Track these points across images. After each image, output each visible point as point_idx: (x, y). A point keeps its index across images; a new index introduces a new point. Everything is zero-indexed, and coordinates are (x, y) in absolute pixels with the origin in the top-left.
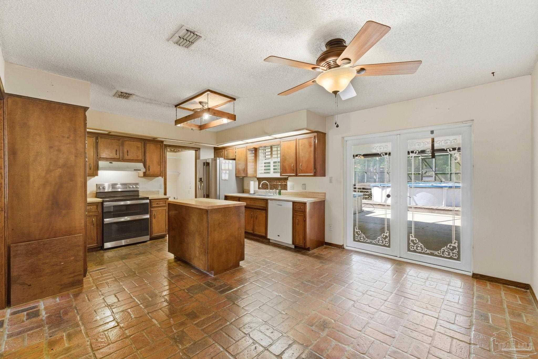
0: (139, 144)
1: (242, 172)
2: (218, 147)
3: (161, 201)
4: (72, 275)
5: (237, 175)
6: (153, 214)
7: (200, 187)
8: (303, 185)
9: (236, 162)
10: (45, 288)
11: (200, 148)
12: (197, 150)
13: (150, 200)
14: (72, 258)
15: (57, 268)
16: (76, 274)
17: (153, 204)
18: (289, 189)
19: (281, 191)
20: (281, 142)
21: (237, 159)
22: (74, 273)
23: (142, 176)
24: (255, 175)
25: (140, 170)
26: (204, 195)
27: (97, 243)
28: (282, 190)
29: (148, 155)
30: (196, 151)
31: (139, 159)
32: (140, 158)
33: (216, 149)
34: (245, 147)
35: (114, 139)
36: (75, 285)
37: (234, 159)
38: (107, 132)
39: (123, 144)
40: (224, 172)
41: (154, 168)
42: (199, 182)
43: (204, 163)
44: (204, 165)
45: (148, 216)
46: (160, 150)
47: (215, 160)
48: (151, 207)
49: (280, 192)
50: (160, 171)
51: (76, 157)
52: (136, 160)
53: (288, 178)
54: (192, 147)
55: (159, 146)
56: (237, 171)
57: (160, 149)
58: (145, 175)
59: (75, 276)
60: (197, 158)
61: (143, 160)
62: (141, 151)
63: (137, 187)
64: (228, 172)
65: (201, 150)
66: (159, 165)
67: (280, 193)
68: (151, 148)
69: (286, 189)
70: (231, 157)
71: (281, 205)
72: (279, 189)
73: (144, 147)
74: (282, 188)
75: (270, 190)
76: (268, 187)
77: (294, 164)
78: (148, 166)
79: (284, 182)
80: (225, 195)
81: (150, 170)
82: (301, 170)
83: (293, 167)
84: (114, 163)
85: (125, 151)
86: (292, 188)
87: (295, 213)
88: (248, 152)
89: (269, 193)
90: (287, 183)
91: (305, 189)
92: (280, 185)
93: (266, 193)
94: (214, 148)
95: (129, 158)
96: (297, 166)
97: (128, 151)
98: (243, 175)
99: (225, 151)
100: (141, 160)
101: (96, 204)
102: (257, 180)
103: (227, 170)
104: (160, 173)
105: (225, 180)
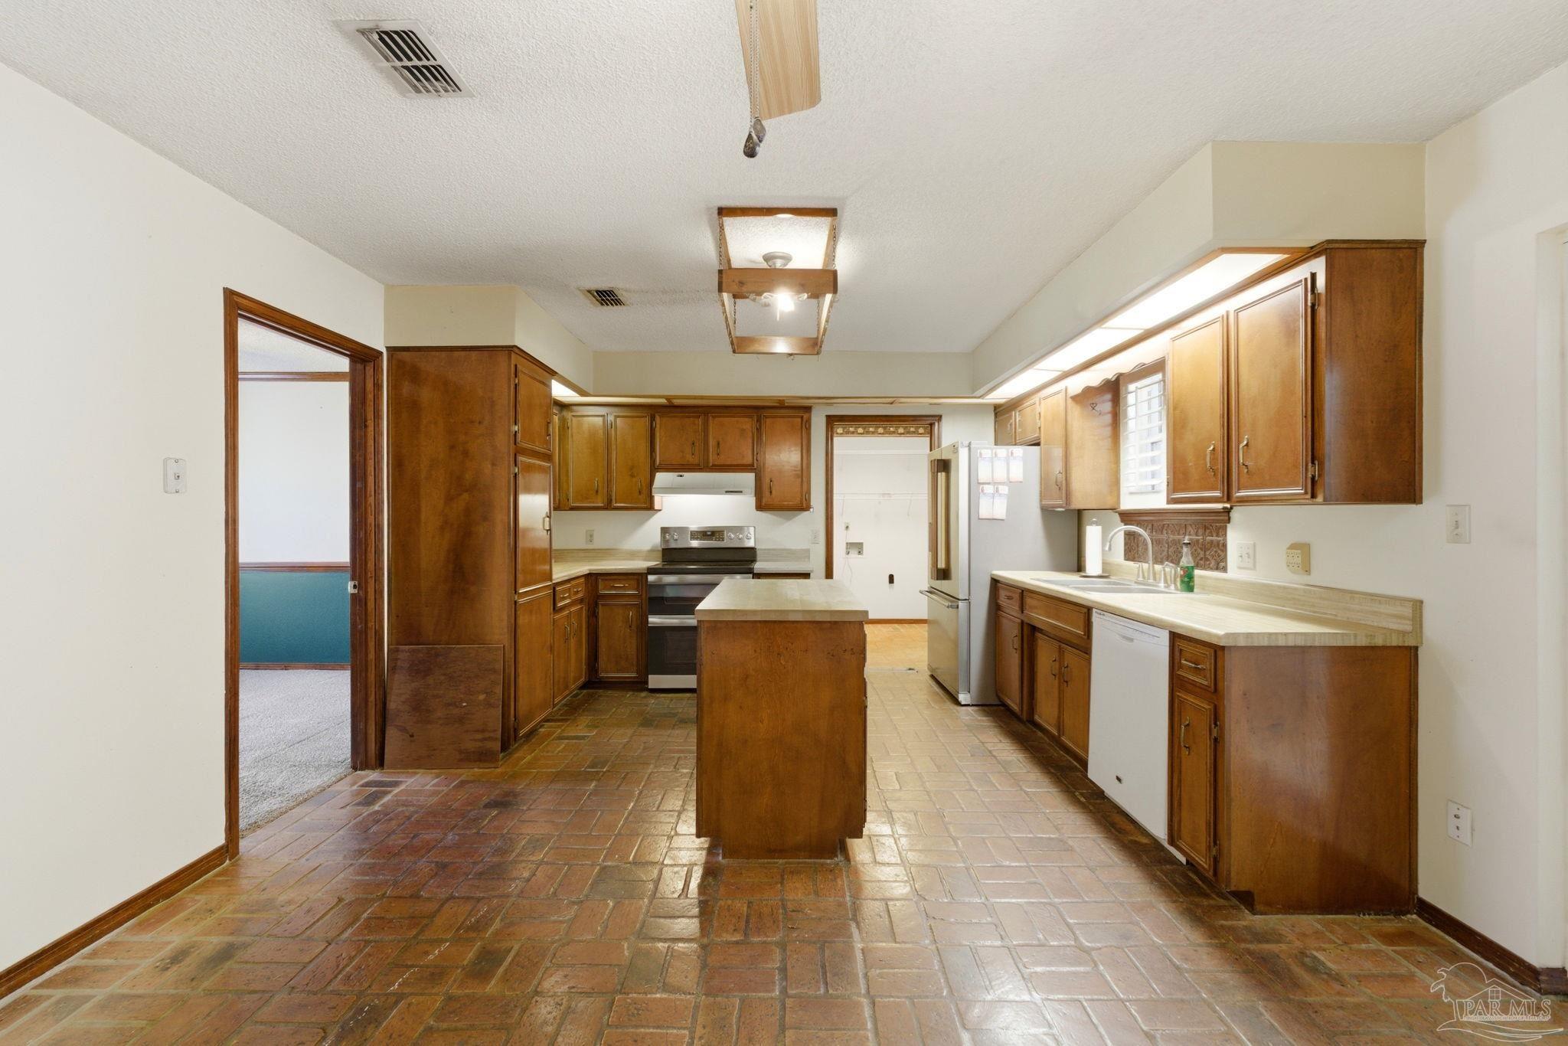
1: (1054, 489)
2: (1001, 406)
4: (479, 736)
5: (1045, 503)
8: (1293, 547)
9: (1042, 452)
10: (434, 750)
11: (940, 416)
12: (934, 422)
14: (482, 697)
15: (456, 711)
16: (487, 735)
18: (1236, 568)
19: (1197, 572)
21: (1043, 440)
22: (483, 731)
23: (754, 508)
24: (1113, 502)
25: (741, 492)
27: (636, 672)
28: (1197, 566)
30: (931, 425)
31: (742, 461)
32: (746, 459)
34: (1061, 392)
35: (688, 417)
36: (485, 761)
37: (1038, 444)
38: (663, 401)
39: (706, 428)
41: (784, 487)
46: (802, 432)
49: (1191, 575)
50: (801, 493)
51: (493, 464)
52: (741, 465)
53: (1228, 513)
54: (913, 416)
56: (1043, 486)
58: (762, 505)
59: (485, 739)
60: (933, 446)
61: (754, 465)
62: (750, 440)
64: (1004, 490)
65: (944, 419)
66: (797, 477)
67: (1188, 584)
68: (777, 430)
69: (1222, 564)
70: (1032, 436)
71: (1131, 640)
72: (1186, 560)
73: (759, 430)
74: (1201, 559)
75: (1154, 563)
76: (1146, 549)
77: (1216, 441)
78: (767, 480)
79: (1206, 528)
80: (991, 574)
81: (774, 492)
82: (1247, 472)
83: (1214, 459)
84: (687, 475)
85: (712, 442)
86: (1249, 557)
87: (1179, 692)
88: (1075, 411)
89: (1151, 577)
90: (1226, 534)
91: (1308, 571)
92: (1189, 544)
93: (1141, 579)
94: (995, 410)
95: (722, 460)
96: (1230, 450)
97: (718, 444)
98: (1058, 502)
99: (1017, 414)
100: (749, 465)
101: (636, 577)
102: (1121, 519)
103: (1002, 483)
104: (801, 500)
105: (993, 521)
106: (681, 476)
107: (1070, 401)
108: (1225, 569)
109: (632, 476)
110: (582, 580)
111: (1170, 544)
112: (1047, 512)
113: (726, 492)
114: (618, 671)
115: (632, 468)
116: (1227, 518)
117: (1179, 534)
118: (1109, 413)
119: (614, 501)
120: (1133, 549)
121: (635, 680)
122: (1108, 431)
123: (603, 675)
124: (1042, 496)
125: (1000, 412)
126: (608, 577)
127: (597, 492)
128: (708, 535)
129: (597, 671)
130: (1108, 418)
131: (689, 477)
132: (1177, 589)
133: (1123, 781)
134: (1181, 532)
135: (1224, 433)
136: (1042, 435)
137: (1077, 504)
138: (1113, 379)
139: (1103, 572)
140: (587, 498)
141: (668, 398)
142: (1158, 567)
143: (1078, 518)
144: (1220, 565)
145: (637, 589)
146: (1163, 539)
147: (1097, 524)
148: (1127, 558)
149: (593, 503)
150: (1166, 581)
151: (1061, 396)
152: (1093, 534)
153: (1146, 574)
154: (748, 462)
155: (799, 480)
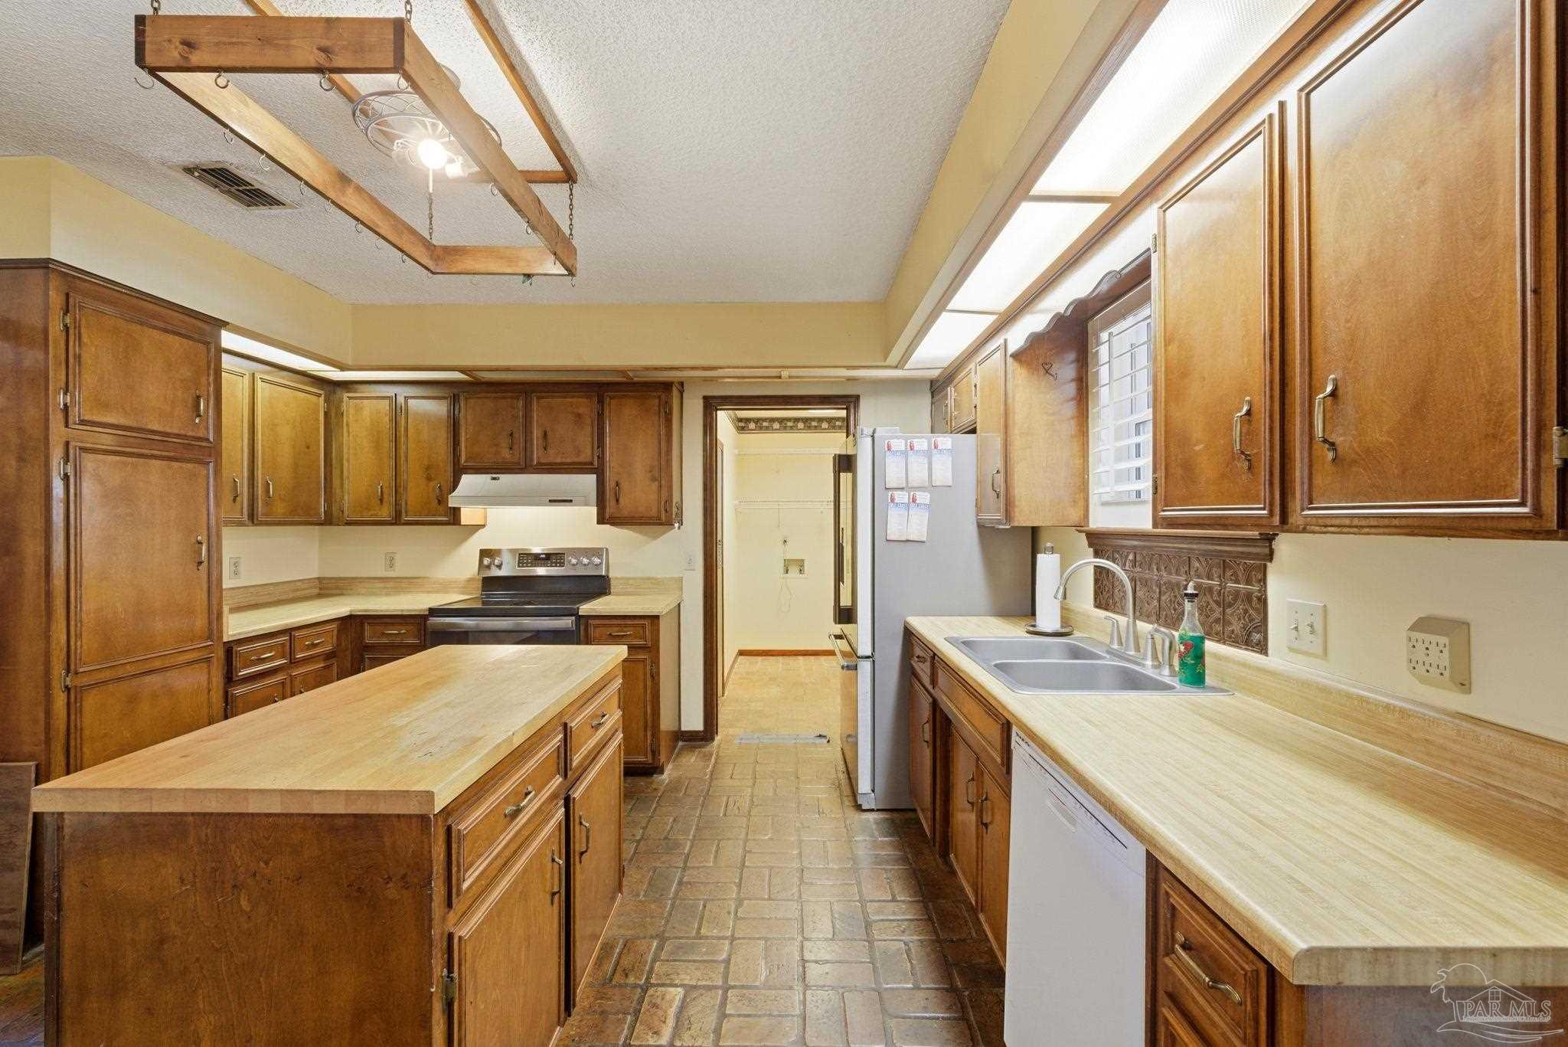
0: (584, 406)
2: (937, 381)
3: (626, 626)
8: (1423, 625)
9: (978, 444)
11: (858, 397)
12: (851, 404)
13: (585, 620)
17: (596, 633)
18: (1284, 650)
21: (981, 425)
23: (597, 521)
24: (1081, 516)
25: (571, 501)
29: (612, 443)
31: (581, 459)
32: (586, 455)
33: (935, 389)
34: (999, 348)
35: (504, 398)
37: (973, 431)
39: (529, 413)
40: (902, 497)
41: (639, 494)
49: (1200, 657)
50: (660, 502)
52: (571, 463)
53: (1267, 542)
54: (824, 396)
55: (656, 404)
56: (980, 492)
58: (604, 518)
61: (596, 463)
62: (588, 430)
63: (595, 564)
64: (924, 498)
65: (862, 402)
66: (654, 479)
67: (1194, 668)
68: (625, 414)
69: (1256, 637)
70: (966, 420)
71: (1072, 820)
72: (1190, 627)
73: (601, 416)
74: (1217, 621)
75: (1135, 618)
76: (1124, 597)
77: (1257, 392)
78: (615, 484)
79: (1225, 566)
80: (904, 621)
81: (621, 500)
82: (1334, 460)
83: (1248, 435)
84: (505, 479)
85: (536, 433)
86: (1312, 632)
88: (1019, 374)
89: (1132, 645)
90: (1263, 581)
91: (1464, 685)
92: (1196, 595)
93: (1115, 646)
94: (931, 386)
95: (553, 457)
96: (1288, 410)
97: (545, 435)
98: (994, 515)
99: (952, 391)
100: (585, 464)
101: (416, 621)
102: (1090, 545)
103: (920, 488)
104: (659, 511)
105: (907, 543)
106: (494, 479)
107: (1010, 360)
108: (1262, 648)
109: (429, 479)
110: (334, 626)
111: (1163, 588)
112: (985, 530)
113: (550, 501)
115: (428, 468)
116: (1267, 551)
117: (1177, 573)
118: (1072, 380)
119: (404, 514)
120: (1105, 594)
122: (1070, 409)
124: (979, 508)
125: (938, 386)
126: (378, 621)
127: (381, 500)
128: (543, 559)
130: (1071, 389)
131: (508, 481)
132: (1173, 674)
134: (1183, 570)
135: (1272, 374)
136: (978, 420)
137: (1024, 518)
138: (1068, 313)
139: (1062, 627)
140: (369, 510)
141: (464, 371)
142: (1144, 627)
143: (1033, 539)
144: (1254, 636)
145: (418, 637)
146: (1151, 579)
147: (1053, 550)
148: (1098, 605)
149: (377, 515)
150: (1155, 657)
151: (998, 355)
152: (1047, 564)
153: (1123, 635)
154: (588, 460)
155: (656, 483)
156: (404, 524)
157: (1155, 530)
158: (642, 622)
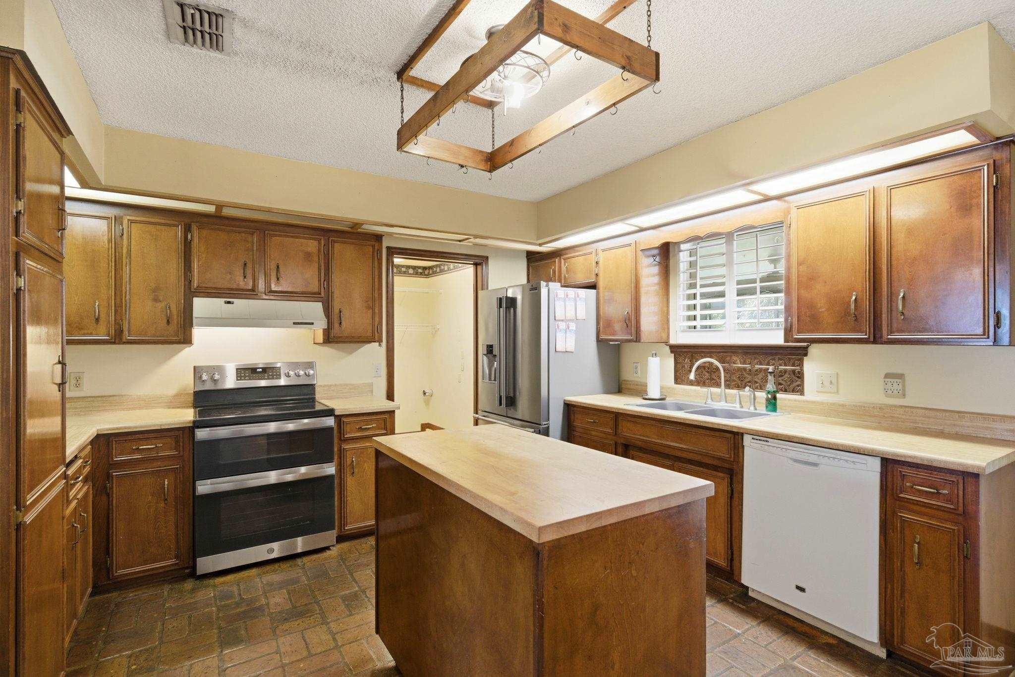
0: (312, 246)
1: (617, 327)
2: (538, 253)
3: (371, 420)
5: (603, 337)
6: (349, 462)
7: (487, 371)
8: (888, 376)
9: (598, 294)
11: (487, 258)
12: (479, 262)
13: (339, 418)
17: (347, 428)
18: (812, 392)
20: (787, 212)
21: (601, 284)
23: (321, 341)
24: (664, 336)
26: (501, 397)
27: (177, 557)
28: (780, 390)
29: (337, 278)
30: (476, 265)
31: (310, 289)
32: (314, 287)
33: (532, 258)
34: (630, 245)
35: (238, 232)
37: (593, 286)
38: (211, 209)
39: (263, 248)
40: (563, 325)
41: (356, 317)
42: (485, 358)
43: (501, 299)
44: (501, 306)
45: (330, 469)
46: (373, 262)
47: (534, 290)
48: (340, 439)
49: (775, 398)
50: (373, 325)
52: (303, 293)
53: (806, 348)
54: (466, 255)
55: (371, 249)
56: (602, 324)
57: (373, 259)
58: (329, 338)
60: (479, 285)
61: (323, 293)
62: (316, 266)
63: (309, 376)
64: (573, 326)
65: (491, 262)
66: (369, 309)
67: (772, 403)
68: (344, 252)
69: (798, 389)
70: (584, 280)
71: (815, 465)
72: (770, 386)
75: (727, 389)
78: (336, 311)
79: (779, 359)
80: (564, 400)
81: (343, 323)
83: (856, 307)
84: (238, 302)
85: (268, 265)
86: (831, 384)
87: (900, 512)
88: (644, 261)
89: (723, 400)
90: (802, 365)
92: (773, 373)
93: (709, 401)
94: (527, 256)
96: (877, 300)
97: (278, 267)
98: (625, 337)
99: (563, 261)
100: (315, 293)
101: (172, 433)
102: (672, 352)
103: (570, 320)
104: (373, 333)
105: (566, 353)
106: (229, 303)
107: (639, 253)
108: (802, 393)
109: (156, 300)
110: (89, 447)
113: (294, 323)
114: (146, 562)
115: (155, 290)
116: (804, 352)
119: (126, 332)
121: (173, 568)
123: (121, 572)
124: (598, 331)
128: (259, 373)
129: (108, 570)
131: (241, 304)
132: (763, 409)
133: (806, 590)
135: (868, 286)
136: (600, 281)
137: (646, 338)
140: (81, 329)
141: (220, 207)
142: (732, 392)
145: (176, 449)
149: (91, 334)
151: (630, 249)
153: (716, 397)
154: (316, 290)
155: (371, 310)
156: (124, 343)
157: (785, 344)
158: (383, 416)
